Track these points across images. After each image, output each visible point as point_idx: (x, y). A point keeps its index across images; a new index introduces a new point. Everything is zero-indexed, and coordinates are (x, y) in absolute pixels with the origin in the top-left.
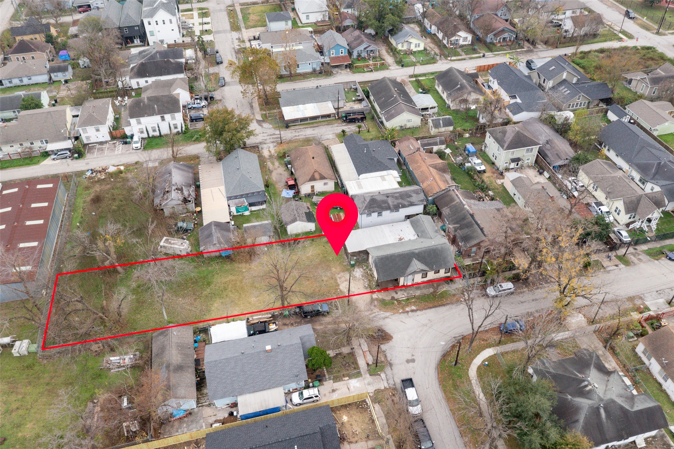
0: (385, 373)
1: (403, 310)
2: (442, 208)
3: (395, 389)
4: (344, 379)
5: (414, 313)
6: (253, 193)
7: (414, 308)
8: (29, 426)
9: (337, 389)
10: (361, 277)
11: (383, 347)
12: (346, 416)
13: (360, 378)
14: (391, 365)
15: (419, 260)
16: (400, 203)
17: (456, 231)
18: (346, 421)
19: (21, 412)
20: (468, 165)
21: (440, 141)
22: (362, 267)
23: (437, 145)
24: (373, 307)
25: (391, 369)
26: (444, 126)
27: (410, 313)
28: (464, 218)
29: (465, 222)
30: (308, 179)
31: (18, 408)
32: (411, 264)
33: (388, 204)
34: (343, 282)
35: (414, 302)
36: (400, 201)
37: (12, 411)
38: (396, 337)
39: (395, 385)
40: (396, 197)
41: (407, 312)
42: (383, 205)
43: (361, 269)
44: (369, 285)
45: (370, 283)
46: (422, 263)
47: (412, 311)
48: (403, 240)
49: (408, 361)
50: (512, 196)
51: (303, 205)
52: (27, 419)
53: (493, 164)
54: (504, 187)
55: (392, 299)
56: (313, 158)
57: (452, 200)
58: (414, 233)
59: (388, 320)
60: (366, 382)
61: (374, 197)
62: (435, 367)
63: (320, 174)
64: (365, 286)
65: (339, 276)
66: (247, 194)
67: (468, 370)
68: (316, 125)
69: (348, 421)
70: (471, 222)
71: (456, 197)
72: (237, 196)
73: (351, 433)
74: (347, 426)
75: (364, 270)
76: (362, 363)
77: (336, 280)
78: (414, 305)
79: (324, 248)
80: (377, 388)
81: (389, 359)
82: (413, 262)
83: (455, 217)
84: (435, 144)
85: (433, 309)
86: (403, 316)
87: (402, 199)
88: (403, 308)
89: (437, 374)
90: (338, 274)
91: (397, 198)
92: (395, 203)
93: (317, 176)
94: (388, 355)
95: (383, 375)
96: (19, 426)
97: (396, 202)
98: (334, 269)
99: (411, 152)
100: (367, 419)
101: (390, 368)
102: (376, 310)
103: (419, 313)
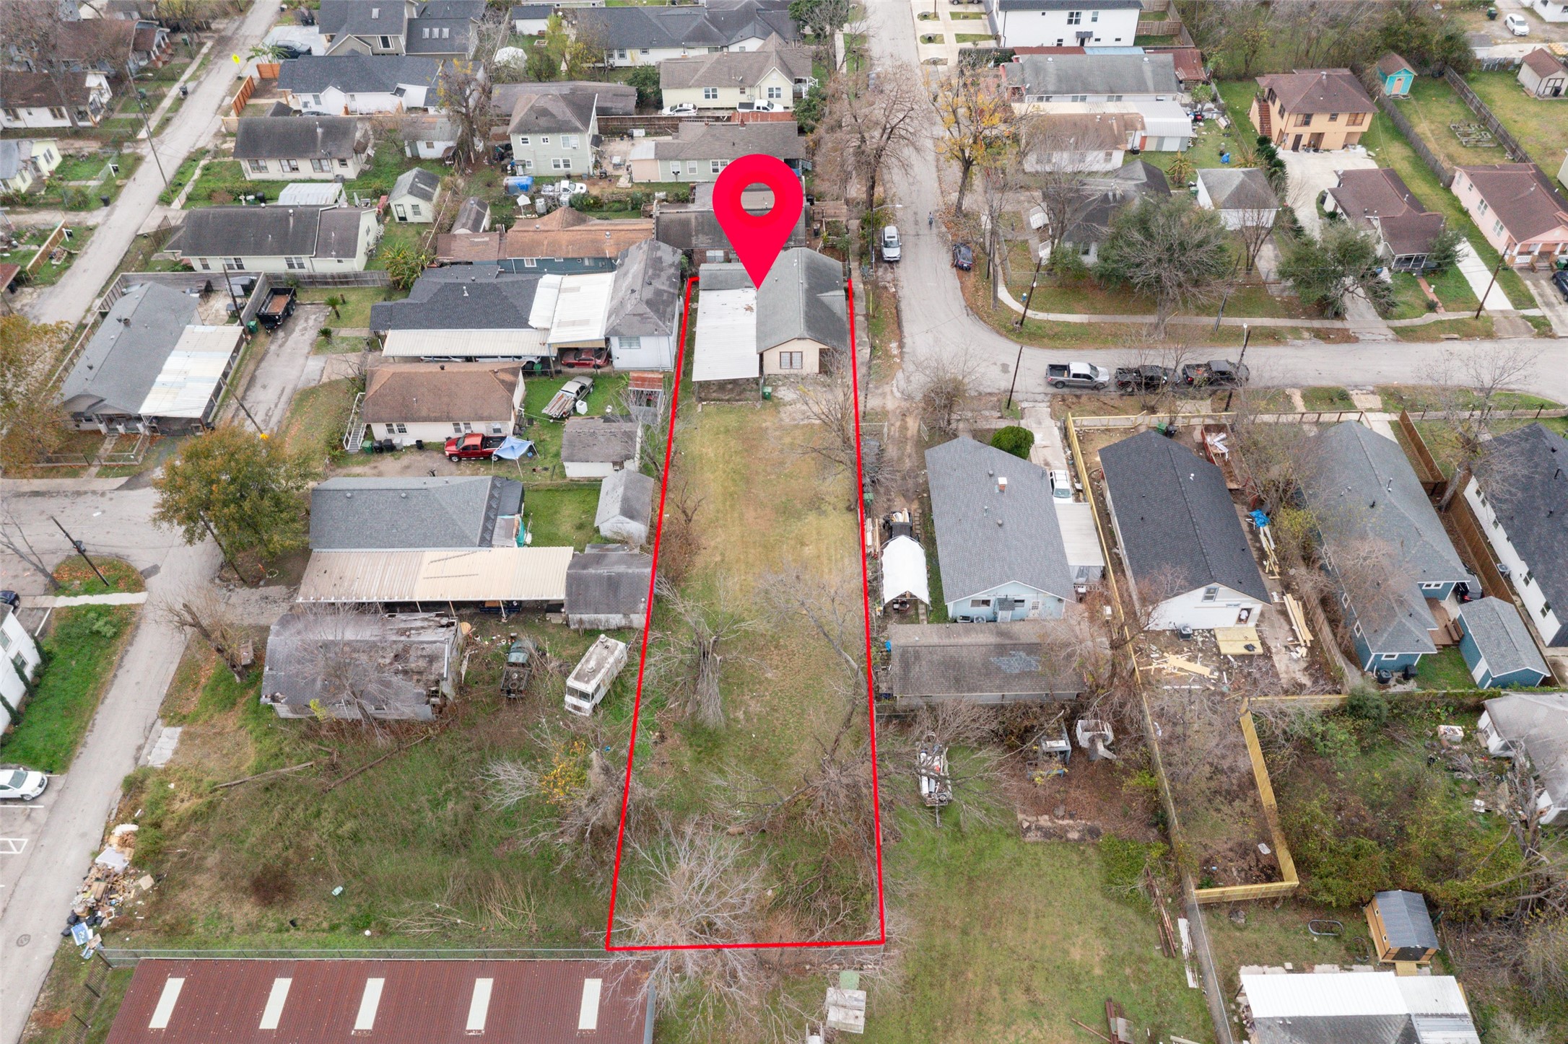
0: (1023, 401)
1: (895, 356)
2: (690, 243)
3: (1054, 396)
6: (491, 497)
7: (894, 345)
8: (1076, 954)
10: (801, 392)
11: (974, 393)
14: (1009, 391)
15: (821, 292)
19: (1038, 981)
20: (565, 198)
21: (478, 205)
22: (777, 386)
23: (484, 214)
24: (878, 391)
25: (1018, 392)
26: (434, 189)
27: (904, 350)
30: (505, 394)
31: (1028, 990)
33: (665, 291)
35: (881, 341)
36: (664, 275)
37: (1033, 1002)
40: (654, 275)
41: (902, 353)
42: (665, 298)
43: (782, 388)
44: (824, 387)
45: (816, 383)
46: (827, 291)
47: (901, 346)
48: (754, 307)
49: (1005, 371)
50: (672, 179)
52: (1059, 962)
53: (568, 177)
54: (643, 183)
56: (442, 369)
57: (684, 223)
58: (740, 291)
59: (914, 378)
60: (1036, 424)
65: (787, 420)
67: (1029, 318)
71: (683, 216)
72: (485, 529)
77: (795, 426)
78: (889, 341)
79: (700, 430)
80: (1048, 416)
81: (998, 391)
84: (480, 215)
85: (905, 324)
86: (909, 358)
87: (660, 270)
88: (891, 356)
90: (781, 420)
92: (667, 283)
93: (506, 376)
94: (988, 390)
95: (1025, 405)
97: (664, 279)
98: (767, 424)
99: (495, 243)
101: (1015, 394)
102: (888, 387)
103: (907, 340)
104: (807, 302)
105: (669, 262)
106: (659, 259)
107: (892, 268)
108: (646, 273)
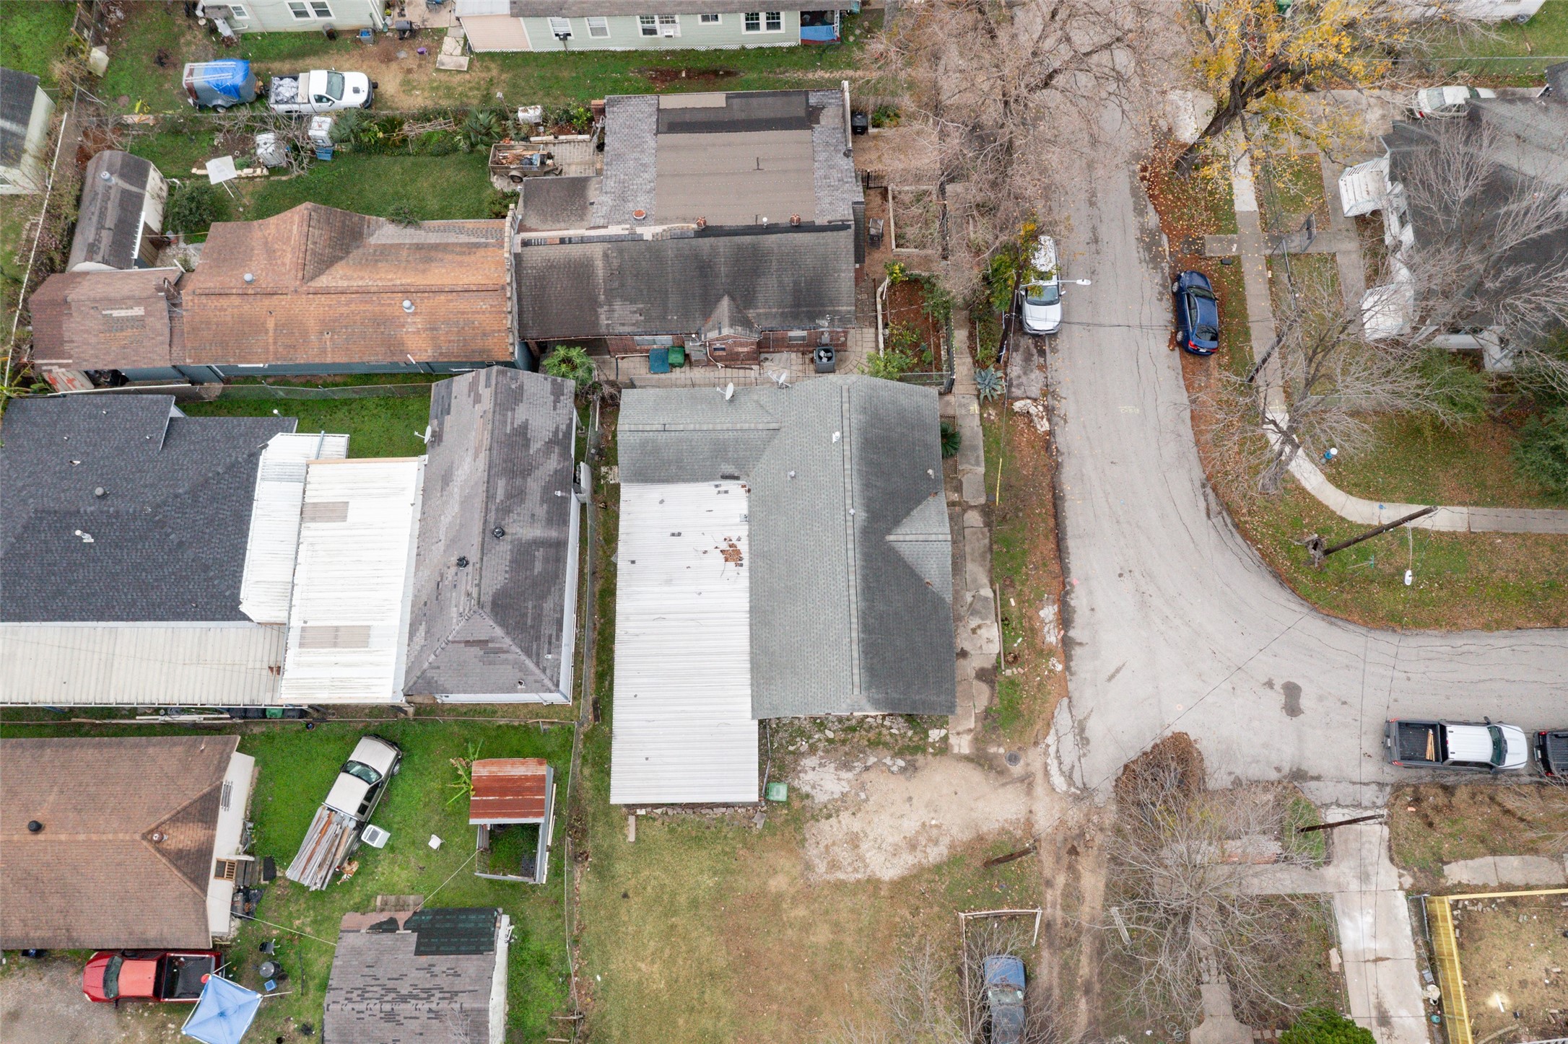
0: (1327, 806)
1: (1051, 653)
2: (595, 323)
3: (1398, 788)
4: (1335, 969)
5: (1081, 616)
7: (1048, 612)
9: (1379, 1006)
10: (849, 775)
11: (1218, 777)
12: (1488, 995)
13: (1337, 904)
14: (1299, 775)
15: (897, 522)
16: (547, 490)
17: (747, 323)
18: (1507, 1001)
20: (320, 129)
21: (122, 176)
22: (798, 755)
23: (140, 198)
24: (1017, 770)
25: (1318, 778)
26: (24, 121)
27: (1072, 633)
28: (704, 268)
29: (723, 270)
30: (189, 888)
32: (910, 560)
33: (537, 543)
34: (861, 858)
35: (1020, 602)
36: (534, 486)
38: (1182, 719)
39: (1381, 785)
40: (509, 496)
41: (1067, 643)
42: (538, 567)
43: (809, 762)
44: (900, 753)
45: (886, 744)
46: (908, 513)
47: (1065, 619)
48: (743, 547)
49: (1292, 709)
50: (558, 46)
51: (356, 952)
53: (332, 35)
54: (491, 56)
55: (991, 683)
56: (37, 828)
57: (579, 272)
58: (706, 488)
59: (1095, 728)
60: (1354, 885)
61: (487, 599)
62: (1323, 624)
63: (181, 817)
64: (903, 770)
65: (821, 867)
67: (1342, 519)
69: (1510, 992)
70: (740, 247)
71: (575, 251)
73: (1554, 993)
74: (1526, 998)
75: (813, 749)
77: (839, 886)
78: (1038, 602)
79: (635, 901)
80: (1384, 853)
81: (1274, 776)
82: (906, 550)
83: (673, 300)
84: (131, 204)
85: (1072, 544)
86: (1084, 663)
87: (526, 472)
88: (1044, 653)
89: (1351, 627)
90: (809, 867)
91: (516, 495)
92: (541, 511)
93: (184, 837)
94: (1254, 772)
95: (1333, 815)
97: (534, 502)
98: (778, 883)
99: (160, 323)
100: (1505, 921)
101: (1313, 784)
102: (1033, 758)
103: (1079, 600)
104: (865, 578)
105: (547, 435)
106: (522, 432)
107: (1042, 353)
108: (490, 496)
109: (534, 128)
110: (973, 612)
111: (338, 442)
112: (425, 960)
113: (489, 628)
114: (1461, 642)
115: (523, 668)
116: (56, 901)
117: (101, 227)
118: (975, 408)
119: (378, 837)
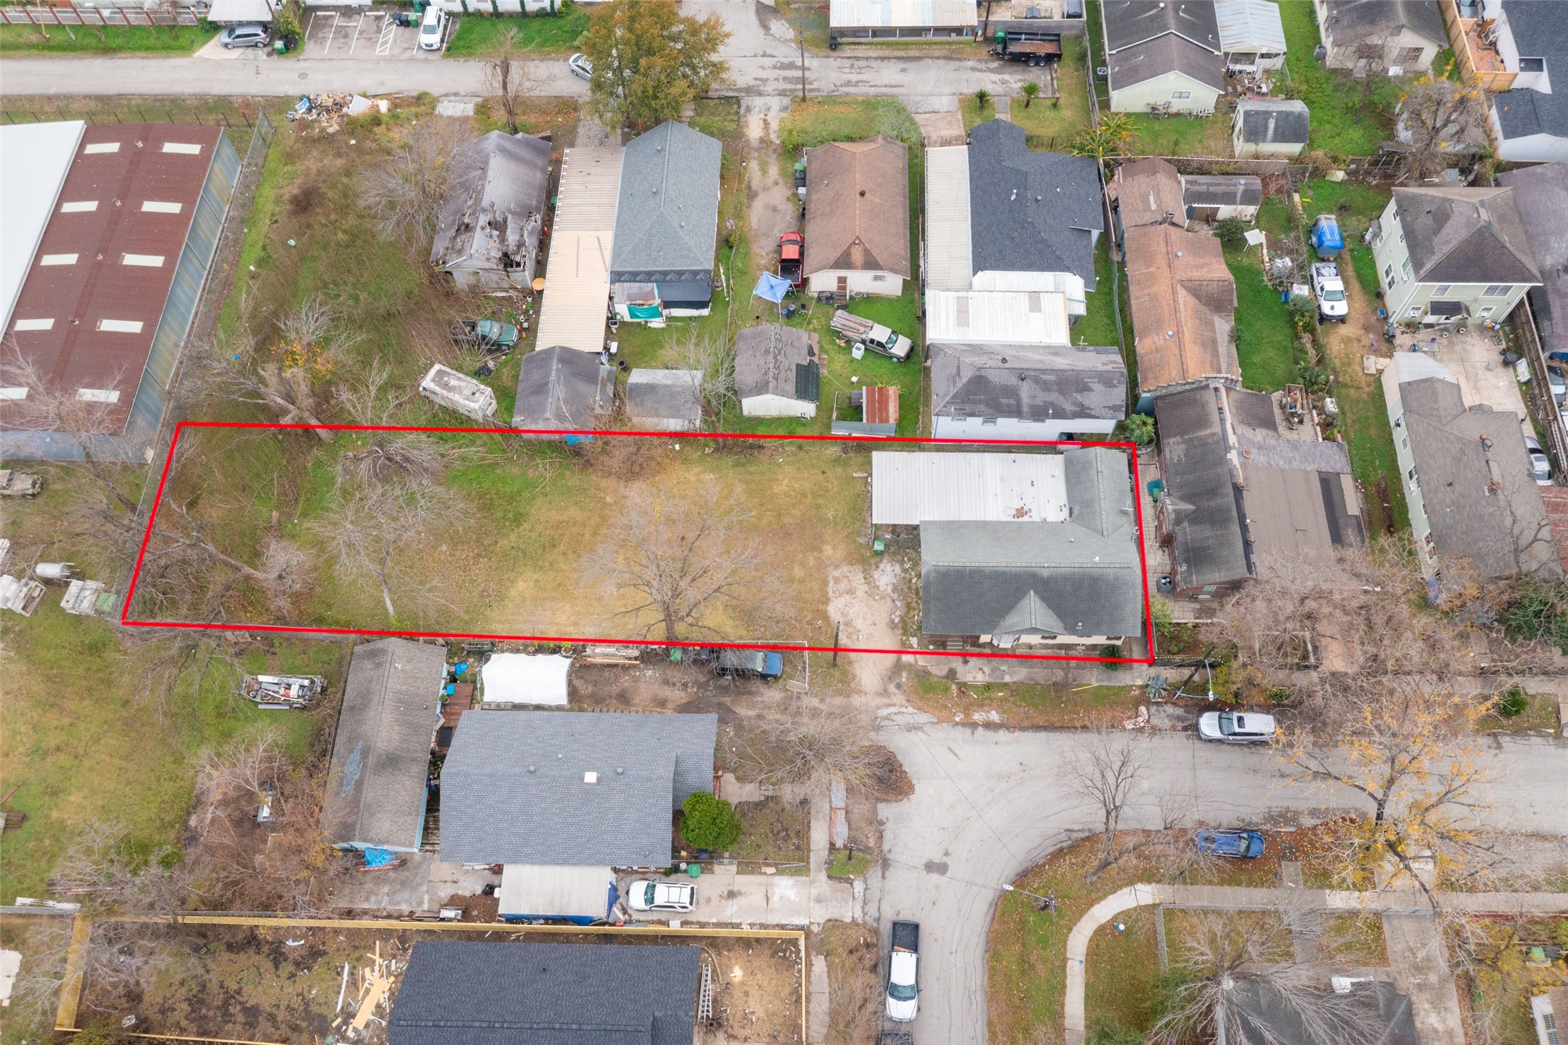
0: (865, 882)
1: (967, 715)
2: (1169, 436)
3: (876, 932)
4: (764, 869)
5: (990, 734)
6: (680, 273)
7: (994, 716)
8: (75, 797)
9: (740, 893)
10: (889, 590)
11: (884, 810)
12: (741, 968)
13: (804, 878)
14: (886, 864)
15: (1044, 599)
16: (1052, 404)
17: (1178, 521)
18: (737, 980)
19: (63, 759)
20: (1300, 290)
21: (1245, 192)
22: (902, 562)
23: (1234, 203)
24: (892, 688)
25: (883, 877)
26: (1275, 140)
27: (980, 729)
28: (1213, 491)
29: (1213, 503)
30: (833, 260)
31: (58, 749)
32: (1019, 606)
33: (1019, 400)
34: (841, 595)
35: (1001, 700)
36: (1053, 397)
37: (46, 753)
38: (923, 790)
39: (878, 920)
40: (1045, 383)
41: (974, 725)
42: (1004, 401)
43: (897, 568)
44: (902, 620)
45: (908, 612)
46: (1050, 607)
47: (988, 725)
48: (1026, 519)
49: (930, 867)
50: (1392, 424)
51: (799, 338)
52: (73, 780)
53: (1379, 295)
54: (1380, 387)
55: (947, 677)
56: (862, 194)
57: (1203, 422)
58: (1063, 499)
59: (916, 737)
60: (814, 892)
61: (983, 373)
62: (990, 899)
63: (867, 252)
64: (892, 621)
65: (836, 573)
66: (665, 273)
67: (1070, 930)
68: (917, 53)
69: (743, 983)
70: (1229, 510)
71: (1215, 417)
72: (638, 273)
73: (739, 1014)
74: (737, 994)
75: (905, 571)
76: (819, 838)
77: (825, 583)
78: (1001, 710)
79: (821, 478)
80: (834, 916)
81: (886, 847)
82: (1025, 602)
83: (1190, 477)
84: (1229, 199)
85: (1043, 735)
86: (960, 734)
87: (1062, 392)
88: (967, 710)
89: (989, 919)
90: (837, 567)
91: (1046, 387)
92: (1038, 402)
93: (857, 255)
94: (888, 835)
95: (859, 886)
96: (55, 792)
97: (1042, 397)
98: (828, 550)
99: (1148, 218)
100: (787, 991)
101: (880, 873)
102: (899, 698)
103: (1002, 735)
104: (1004, 573)
105: (1086, 403)
106: (1086, 388)
107: (1185, 729)
108: (1044, 371)
109: (1321, 411)
110: (994, 670)
111: (1081, 310)
112: (794, 368)
113: (966, 375)
114: (979, 1000)
115: (945, 396)
116: (828, 209)
117: (1208, 185)
118: (1139, 682)
119: (858, 352)
